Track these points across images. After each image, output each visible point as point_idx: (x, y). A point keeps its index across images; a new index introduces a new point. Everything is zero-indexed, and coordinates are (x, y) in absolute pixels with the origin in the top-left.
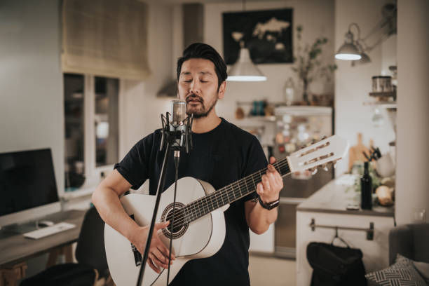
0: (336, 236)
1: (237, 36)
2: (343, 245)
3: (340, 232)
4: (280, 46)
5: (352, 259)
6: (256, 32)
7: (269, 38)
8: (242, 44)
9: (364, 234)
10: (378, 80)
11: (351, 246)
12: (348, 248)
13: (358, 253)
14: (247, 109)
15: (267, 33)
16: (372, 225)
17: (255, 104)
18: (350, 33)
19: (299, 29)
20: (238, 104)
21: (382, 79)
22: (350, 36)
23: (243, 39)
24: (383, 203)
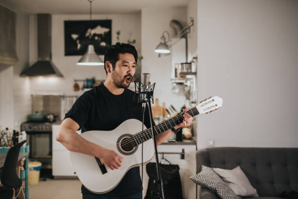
0: (163, 158)
1: (75, 36)
2: (167, 163)
3: (165, 155)
4: (103, 44)
5: (174, 171)
6: (87, 34)
7: (96, 38)
8: (78, 42)
9: (179, 156)
10: (184, 65)
11: (172, 164)
12: (170, 164)
13: (177, 167)
14: (81, 84)
15: (95, 35)
16: (183, 150)
17: (88, 80)
18: (163, 37)
19: (118, 33)
20: (76, 81)
21: (187, 65)
22: (163, 38)
23: (78, 39)
24: (187, 137)
